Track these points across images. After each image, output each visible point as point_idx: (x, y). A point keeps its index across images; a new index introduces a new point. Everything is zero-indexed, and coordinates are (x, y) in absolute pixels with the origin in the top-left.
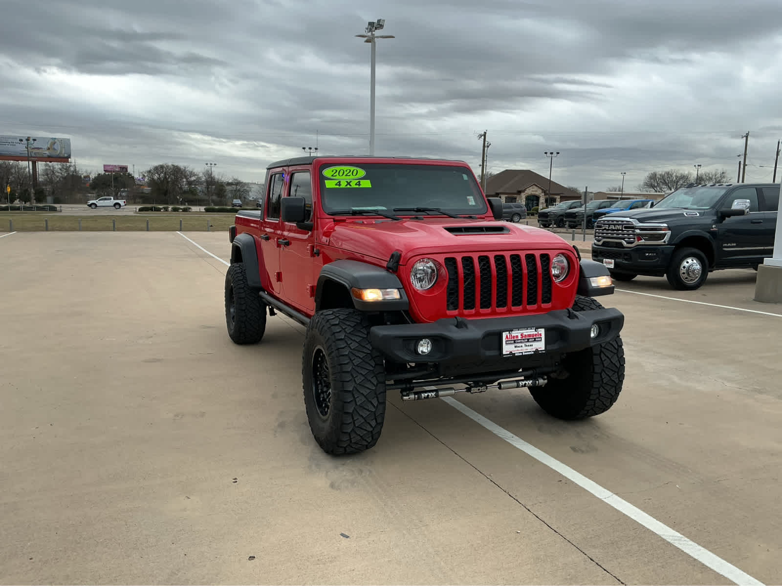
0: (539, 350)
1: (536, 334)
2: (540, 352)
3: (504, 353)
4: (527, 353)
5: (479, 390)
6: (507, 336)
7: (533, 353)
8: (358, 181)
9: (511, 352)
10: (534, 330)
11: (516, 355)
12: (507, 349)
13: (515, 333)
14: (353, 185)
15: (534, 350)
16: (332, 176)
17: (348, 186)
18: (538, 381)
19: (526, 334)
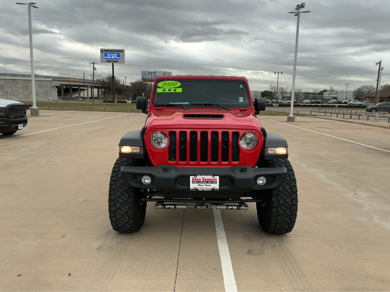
0: (215, 188)
1: (213, 179)
2: (215, 190)
3: (190, 188)
4: (207, 190)
5: (201, 208)
6: (193, 178)
7: (211, 190)
8: (175, 88)
9: (196, 188)
10: (212, 177)
11: (199, 190)
12: (193, 186)
13: (199, 177)
14: (172, 91)
15: (212, 188)
16: (162, 86)
17: (169, 92)
18: (241, 207)
19: (207, 178)
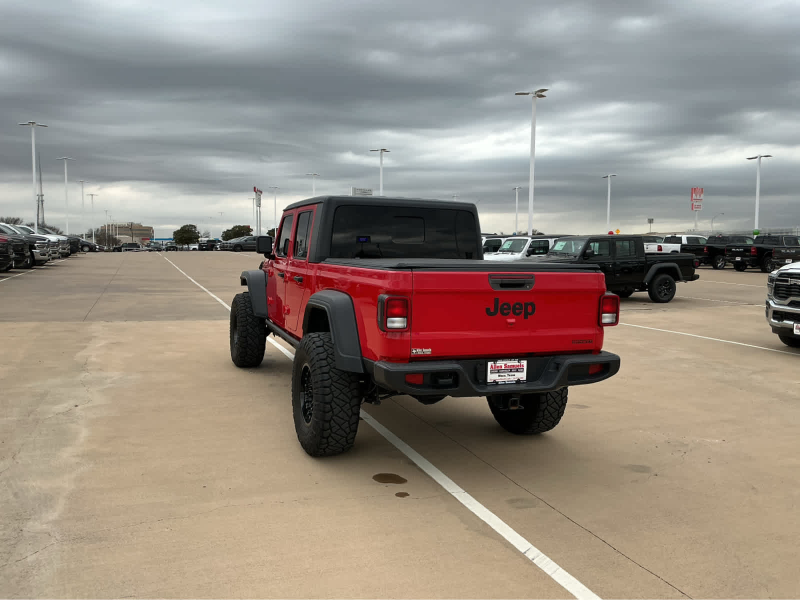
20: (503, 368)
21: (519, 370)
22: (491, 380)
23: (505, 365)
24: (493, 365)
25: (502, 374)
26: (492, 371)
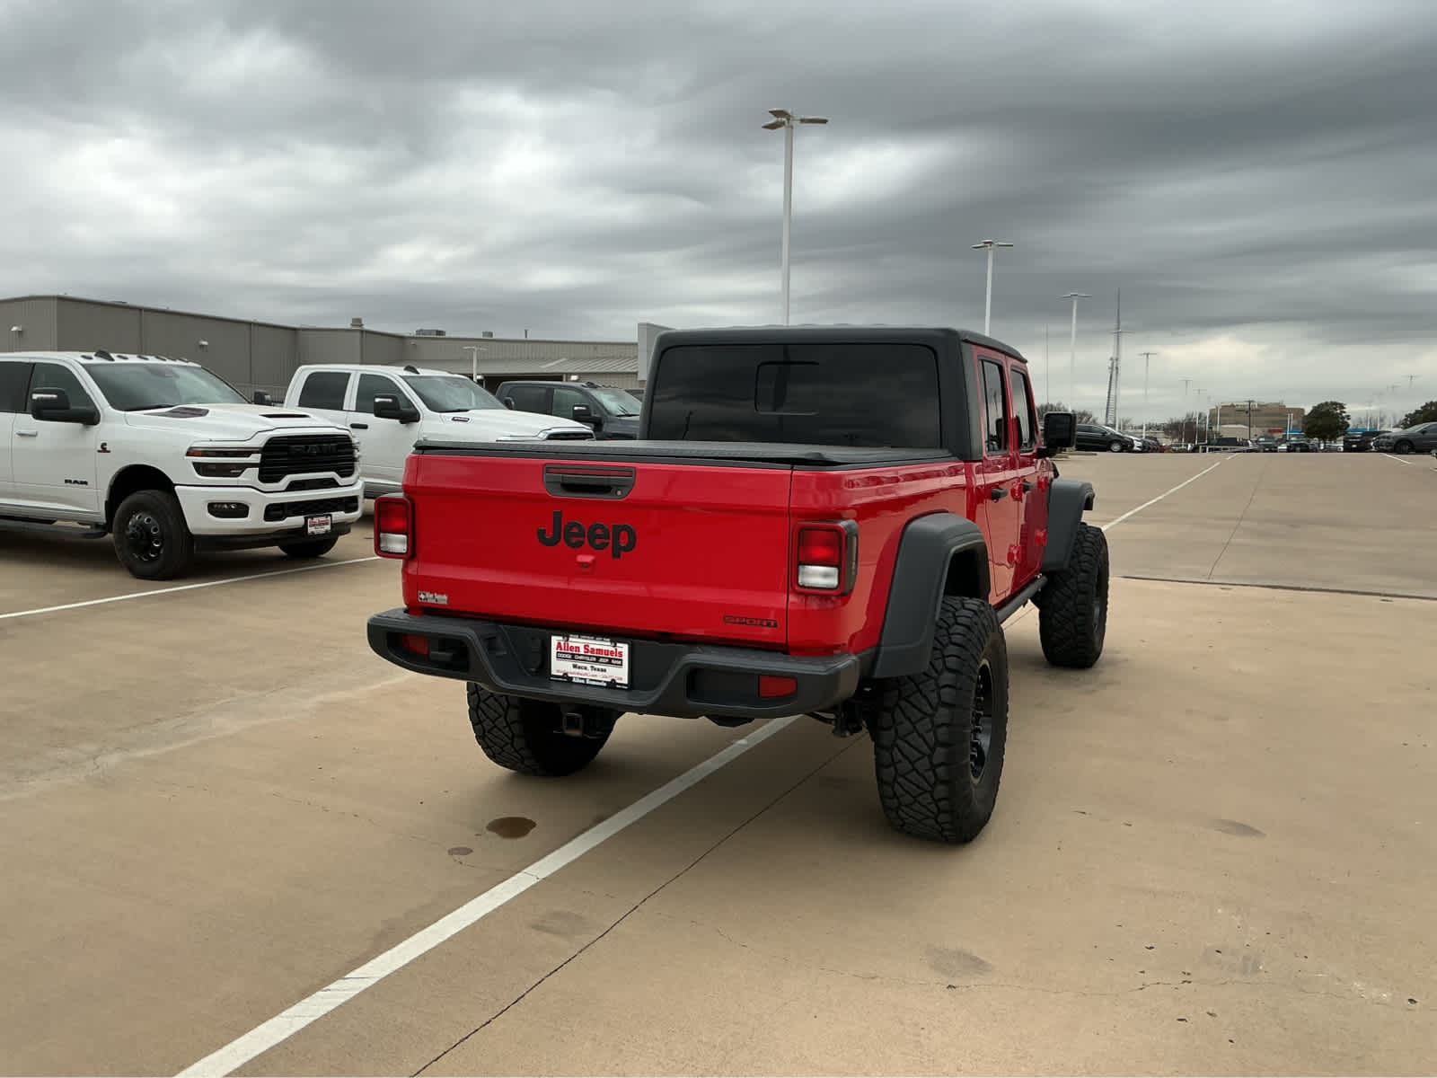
20: (582, 652)
21: (613, 661)
22: (558, 671)
23: (586, 647)
24: (562, 643)
25: (579, 664)
26: (561, 655)
